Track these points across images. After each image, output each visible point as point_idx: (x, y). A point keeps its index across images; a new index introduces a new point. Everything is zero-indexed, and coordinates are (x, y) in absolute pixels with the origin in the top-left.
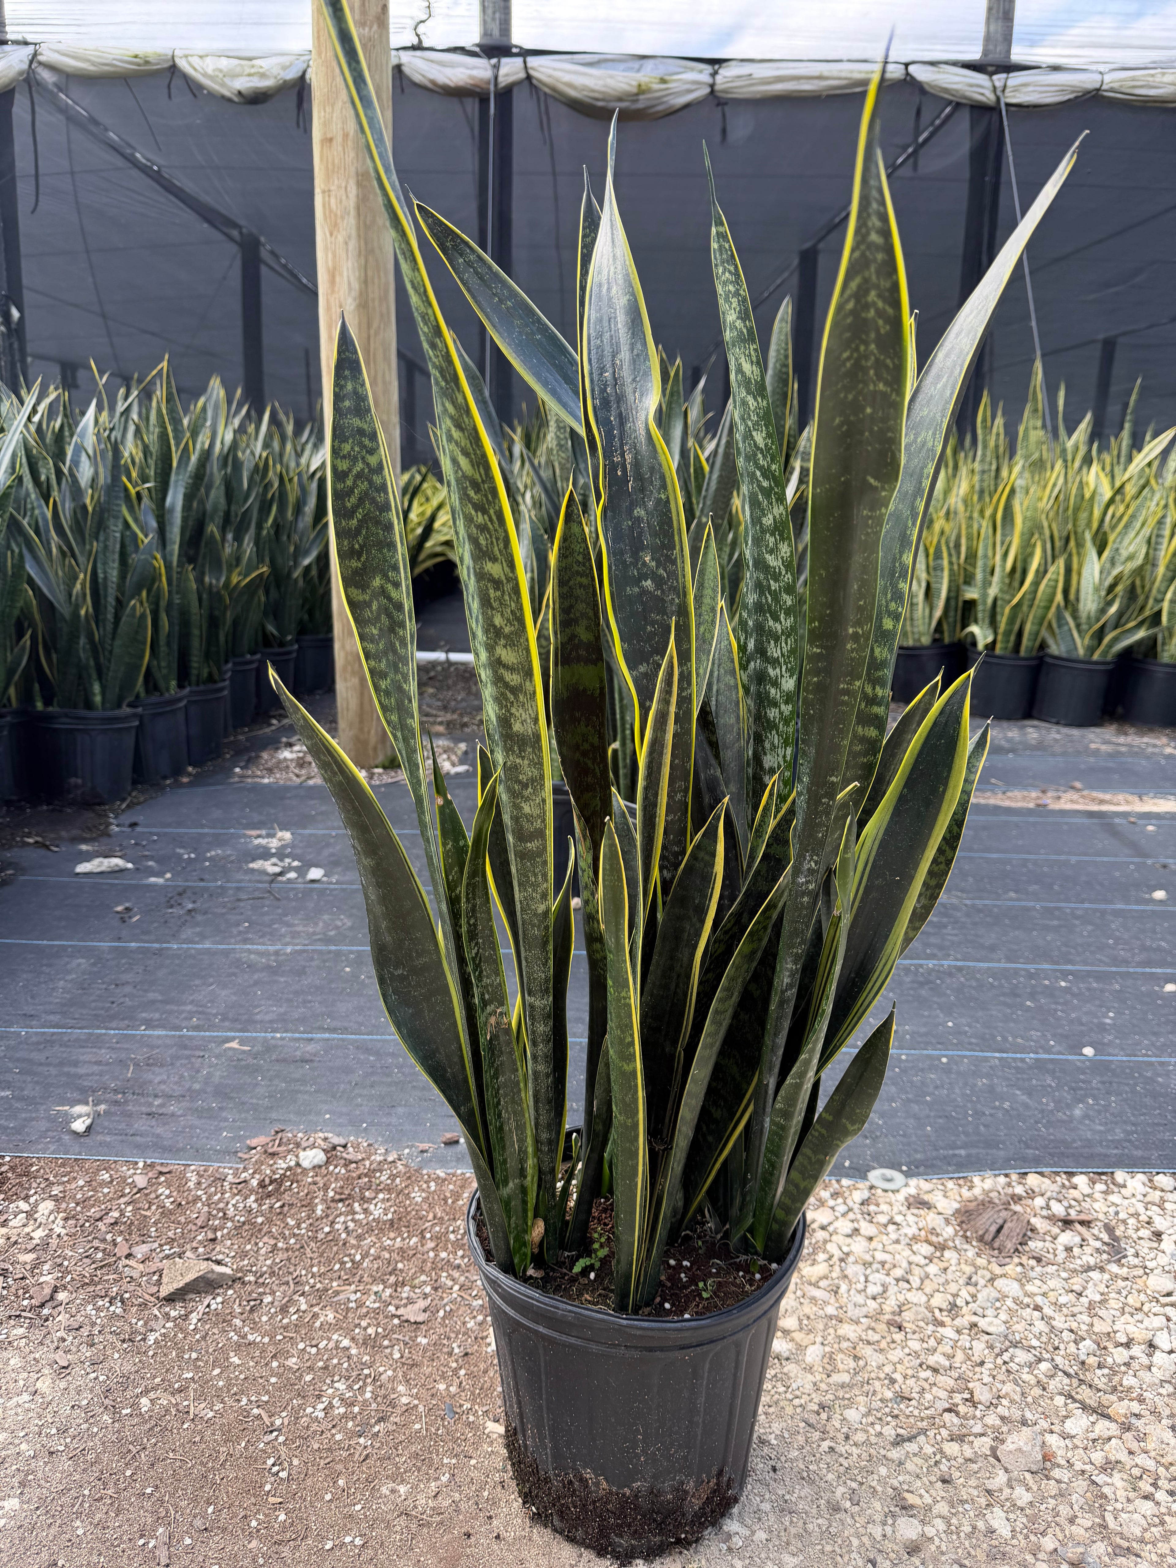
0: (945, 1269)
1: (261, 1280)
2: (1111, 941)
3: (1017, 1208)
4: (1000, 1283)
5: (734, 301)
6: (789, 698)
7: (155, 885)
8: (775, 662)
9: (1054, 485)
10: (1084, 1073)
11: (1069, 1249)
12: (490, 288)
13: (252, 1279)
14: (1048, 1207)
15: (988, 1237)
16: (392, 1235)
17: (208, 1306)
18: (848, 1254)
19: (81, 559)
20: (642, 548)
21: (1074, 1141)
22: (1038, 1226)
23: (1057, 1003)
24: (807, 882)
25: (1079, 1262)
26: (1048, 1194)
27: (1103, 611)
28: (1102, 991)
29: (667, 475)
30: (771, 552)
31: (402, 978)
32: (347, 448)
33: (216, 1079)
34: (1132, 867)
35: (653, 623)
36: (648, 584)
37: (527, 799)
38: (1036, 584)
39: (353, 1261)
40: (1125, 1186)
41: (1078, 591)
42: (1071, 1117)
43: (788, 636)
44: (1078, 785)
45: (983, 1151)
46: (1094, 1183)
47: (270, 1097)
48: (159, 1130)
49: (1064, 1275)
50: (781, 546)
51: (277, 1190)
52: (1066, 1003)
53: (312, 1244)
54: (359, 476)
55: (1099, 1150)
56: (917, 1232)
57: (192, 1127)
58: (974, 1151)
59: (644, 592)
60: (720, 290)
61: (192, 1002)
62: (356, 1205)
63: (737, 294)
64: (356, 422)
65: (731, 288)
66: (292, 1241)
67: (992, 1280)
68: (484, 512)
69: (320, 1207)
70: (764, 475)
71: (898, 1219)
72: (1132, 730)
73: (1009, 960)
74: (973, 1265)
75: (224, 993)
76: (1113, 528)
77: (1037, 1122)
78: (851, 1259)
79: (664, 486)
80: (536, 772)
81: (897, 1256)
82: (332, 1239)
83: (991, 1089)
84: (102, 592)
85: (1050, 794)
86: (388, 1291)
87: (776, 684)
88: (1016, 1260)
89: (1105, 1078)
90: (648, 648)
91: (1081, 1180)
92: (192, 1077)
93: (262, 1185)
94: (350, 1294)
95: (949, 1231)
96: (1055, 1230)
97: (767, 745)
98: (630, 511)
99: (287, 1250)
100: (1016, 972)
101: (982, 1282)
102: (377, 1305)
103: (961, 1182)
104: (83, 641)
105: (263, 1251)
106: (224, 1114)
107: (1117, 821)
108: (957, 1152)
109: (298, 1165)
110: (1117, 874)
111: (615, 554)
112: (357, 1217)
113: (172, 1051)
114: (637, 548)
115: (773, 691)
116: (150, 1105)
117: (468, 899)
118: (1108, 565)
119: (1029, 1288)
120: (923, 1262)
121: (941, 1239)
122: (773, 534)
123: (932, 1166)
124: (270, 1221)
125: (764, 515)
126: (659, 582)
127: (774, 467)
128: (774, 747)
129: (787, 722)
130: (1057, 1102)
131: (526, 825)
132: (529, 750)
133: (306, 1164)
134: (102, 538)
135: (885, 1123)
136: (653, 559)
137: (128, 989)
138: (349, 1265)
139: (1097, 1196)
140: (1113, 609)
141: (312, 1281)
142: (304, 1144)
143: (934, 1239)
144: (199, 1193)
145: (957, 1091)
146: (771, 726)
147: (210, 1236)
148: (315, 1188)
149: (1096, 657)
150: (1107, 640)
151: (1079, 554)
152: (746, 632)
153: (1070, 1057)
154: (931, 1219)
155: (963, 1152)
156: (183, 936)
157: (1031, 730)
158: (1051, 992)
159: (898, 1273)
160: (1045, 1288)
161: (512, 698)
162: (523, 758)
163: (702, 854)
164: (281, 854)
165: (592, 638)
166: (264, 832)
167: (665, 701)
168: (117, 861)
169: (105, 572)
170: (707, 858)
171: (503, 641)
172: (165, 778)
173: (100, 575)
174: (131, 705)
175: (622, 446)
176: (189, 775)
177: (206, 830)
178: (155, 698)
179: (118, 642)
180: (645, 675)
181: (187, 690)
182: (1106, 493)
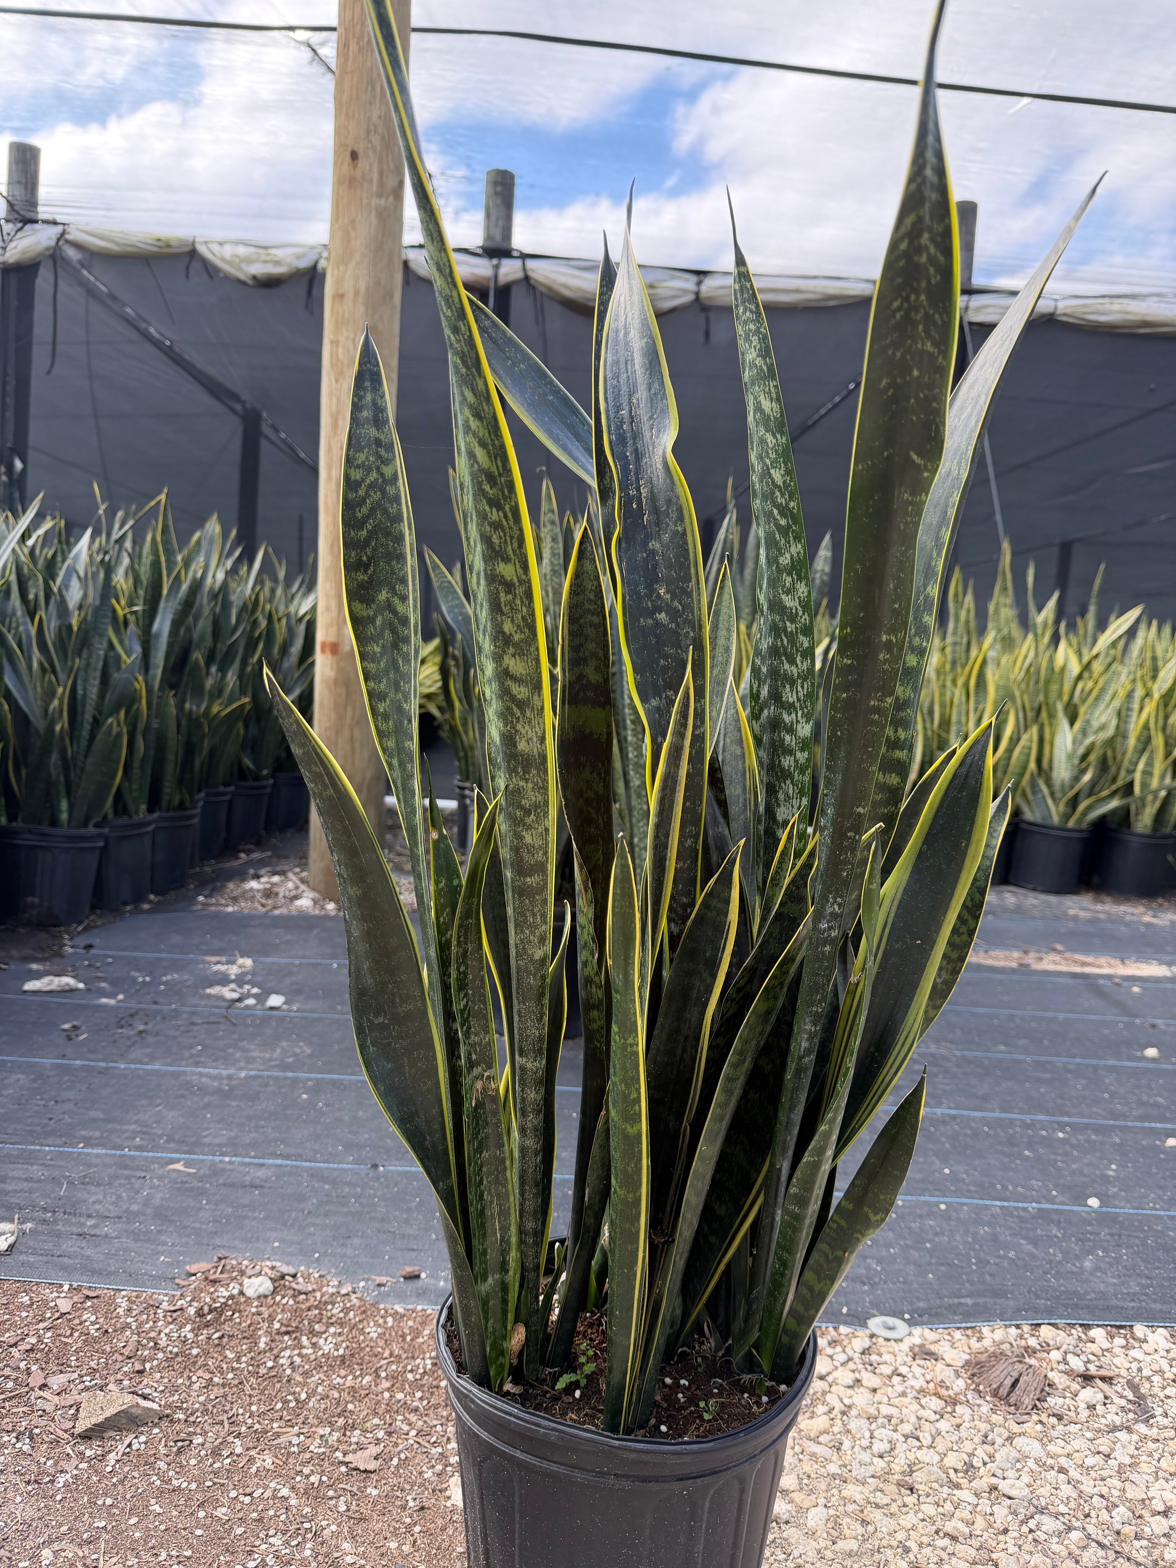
0: (958, 1426)
1: (192, 1419)
2: (1106, 1095)
3: (1032, 1361)
4: (1018, 1441)
5: (755, 340)
6: (805, 745)
7: (106, 1006)
8: (791, 707)
9: (1026, 657)
10: (1090, 1224)
11: (1092, 1407)
12: (504, 352)
13: (182, 1417)
14: (1065, 1361)
15: (1003, 1391)
16: (343, 1373)
17: (130, 1445)
18: (850, 1407)
19: (62, 676)
20: (656, 580)
21: (1087, 1293)
22: (1056, 1381)
23: (1056, 1154)
24: (830, 928)
25: (1103, 1421)
26: (1065, 1347)
27: (1076, 779)
28: (1102, 1143)
29: (685, 507)
30: (788, 592)
31: (382, 1027)
32: (361, 457)
33: (157, 1201)
34: (1121, 1025)
35: (666, 657)
36: (662, 616)
37: (529, 828)
38: (1010, 750)
39: (297, 1401)
40: (1145, 1341)
41: (1051, 761)
42: (1081, 1268)
43: (805, 679)
44: (1059, 947)
45: (991, 1301)
46: (1112, 1337)
47: (215, 1221)
48: (89, 1252)
49: (1089, 1435)
50: (798, 586)
51: (216, 1320)
52: (1065, 1154)
53: (253, 1380)
54: (372, 486)
55: (1114, 1302)
56: (925, 1385)
57: (126, 1250)
58: (981, 1300)
59: (658, 624)
60: (740, 330)
61: (136, 1122)
62: (304, 1338)
63: (757, 331)
64: (373, 432)
65: (752, 327)
66: (230, 1376)
67: (1010, 1439)
68: (499, 506)
69: (263, 1340)
70: (782, 514)
71: (903, 1370)
72: (1108, 899)
73: (1003, 1110)
74: (989, 1422)
75: (171, 1114)
76: (1084, 701)
77: (1045, 1273)
78: (854, 1412)
79: (681, 518)
80: (540, 798)
81: (904, 1410)
82: (275, 1376)
83: (994, 1238)
84: (79, 709)
85: (1032, 955)
86: (336, 1435)
87: (791, 730)
88: (1035, 1418)
89: (1114, 1231)
90: (661, 682)
91: (1098, 1333)
92: (130, 1198)
93: (200, 1313)
94: (292, 1437)
95: (960, 1384)
96: (1075, 1386)
97: (781, 796)
98: (645, 545)
99: (223, 1385)
100: (1011, 1123)
101: (999, 1441)
102: (322, 1450)
103: (969, 1332)
104: (55, 756)
105: (196, 1387)
106: (163, 1238)
107: (1101, 982)
108: (963, 1300)
109: (242, 1293)
110: (1106, 1032)
111: (629, 585)
112: (304, 1351)
113: (112, 1171)
114: (652, 580)
115: (788, 738)
116: (83, 1225)
117: (459, 942)
118: (1080, 736)
119: (1051, 1448)
120: (933, 1417)
121: (951, 1392)
122: (790, 574)
123: (937, 1315)
124: (206, 1353)
125: (781, 555)
126: (674, 614)
127: (792, 504)
128: (788, 798)
129: (802, 772)
130: (1065, 1253)
131: (526, 857)
132: (534, 772)
133: (250, 1292)
134: (85, 655)
135: (883, 1269)
136: (667, 591)
137: (69, 1106)
138: (292, 1404)
139: (1117, 1350)
140: (1087, 777)
141: (249, 1421)
142: (249, 1272)
143: (943, 1392)
144: (129, 1320)
145: (958, 1238)
146: (786, 775)
147: (138, 1367)
148: (259, 1318)
149: (1071, 824)
150: (1082, 807)
151: (1051, 725)
152: (759, 680)
153: (1075, 1208)
154: (941, 1371)
155: (969, 1301)
156: (132, 1056)
157: (1008, 895)
158: (1049, 1142)
159: (907, 1428)
160: (1069, 1449)
161: (518, 713)
162: (527, 781)
163: (714, 903)
164: (240, 981)
165: (601, 680)
166: (224, 959)
167: (680, 734)
168: (68, 981)
169: (85, 689)
170: (720, 906)
171: (511, 650)
172: (125, 904)
173: (80, 692)
174: (96, 826)
175: (638, 480)
176: (151, 902)
177: (163, 955)
178: (123, 821)
179: (91, 760)
180: (658, 709)
181: (157, 815)
182: (1075, 668)
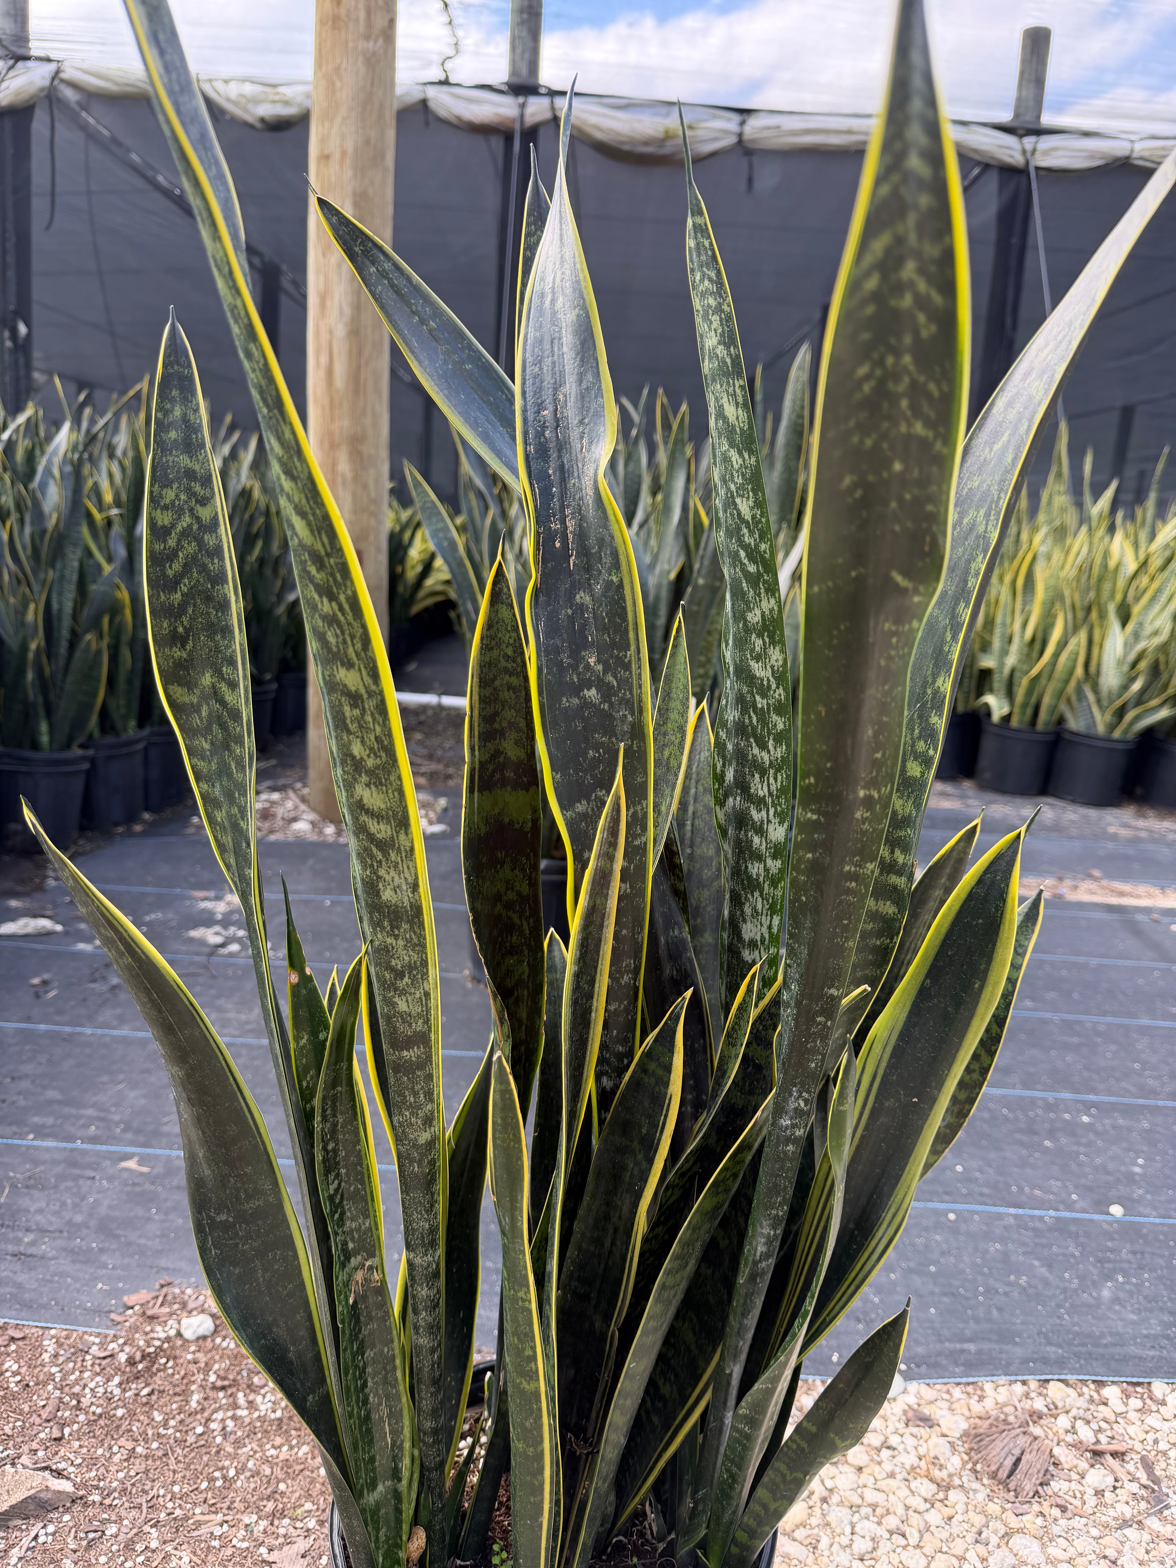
0: (950, 1518)
1: (107, 1502)
2: (1137, 1066)
3: (1036, 1430)
4: (1017, 1541)
5: (716, 319)
6: (777, 851)
7: (80, 954)
8: (760, 802)
9: (1078, 554)
10: (1112, 1239)
11: (1099, 1493)
13: (97, 1498)
14: (1073, 1430)
15: (1003, 1474)
16: (278, 1441)
17: (36, 1538)
18: (831, 1491)
19: (36, 588)
20: (585, 645)
21: (1103, 1335)
22: (1062, 1459)
23: (1079, 1144)
24: (793, 1126)
25: (1111, 1512)
26: (1074, 1412)
27: (1125, 687)
28: (1129, 1129)
29: (621, 551)
30: (758, 658)
31: (226, 1226)
32: (169, 495)
33: (103, 1210)
34: (1157, 974)
35: (597, 747)
36: (592, 694)
37: (403, 993)
38: (1056, 655)
39: (224, 1477)
40: (1164, 1403)
41: (1099, 665)
42: (1098, 1299)
43: (778, 770)
44: (1097, 873)
45: (996, 1347)
46: (1128, 1397)
47: (163, 1236)
48: (22, 1278)
49: (1094, 1532)
50: (770, 652)
51: (148, 1369)
52: (1089, 1144)
53: (179, 1451)
54: (185, 534)
55: (1133, 1350)
56: (916, 1461)
57: (62, 1275)
58: (986, 1346)
59: (586, 704)
60: (696, 303)
61: (94, 1105)
62: (240, 1395)
63: (720, 309)
64: (184, 460)
65: (712, 302)
66: (155, 1445)
67: (1007, 1536)
68: (332, 598)
69: (196, 1397)
70: (750, 557)
71: (894, 1440)
72: (1151, 813)
73: (1026, 1086)
74: (984, 1512)
75: (133, 1094)
76: (1137, 599)
77: (1059, 1306)
78: (835, 1499)
79: (616, 565)
80: (415, 957)
81: (892, 1498)
82: (203, 1445)
83: (1005, 1257)
84: (55, 624)
85: (1068, 882)
86: (263, 1525)
87: (760, 831)
88: (1036, 1507)
89: (1137, 1247)
90: (589, 780)
91: (1112, 1392)
92: (75, 1205)
93: (131, 1361)
94: (214, 1525)
95: (955, 1462)
96: (1083, 1465)
97: (748, 910)
98: (571, 596)
99: (147, 1457)
100: (1033, 1101)
101: (994, 1540)
102: (245, 1545)
103: (970, 1389)
104: (31, 675)
105: (116, 1459)
106: (104, 1258)
107: (1140, 917)
108: (966, 1346)
109: (179, 1334)
110: (1140, 981)
111: (547, 652)
112: (239, 1412)
113: (58, 1169)
114: (579, 644)
115: (756, 840)
116: (19, 1241)
117: (324, 1118)
118: (1132, 640)
119: (1052, 1550)
120: (923, 1506)
121: (944, 1474)
122: (760, 635)
123: (935, 1365)
124: (132, 1414)
125: (750, 610)
126: (607, 692)
127: (763, 545)
128: (756, 913)
129: (774, 883)
130: (1082, 1278)
131: (401, 1027)
132: (405, 926)
133: (188, 1334)
134: (58, 567)
135: (881, 1301)
136: (599, 661)
137: (24, 1084)
138: (219, 1483)
139: (1133, 1416)
140: (1137, 686)
141: (170, 1505)
142: (191, 1305)
143: (937, 1474)
144: (54, 1370)
145: (966, 1258)
146: (753, 885)
147: (56, 1433)
148: (193, 1368)
149: (1117, 734)
150: (1129, 716)
151: (1102, 626)
152: (724, 758)
153: (1096, 1217)
154: (934, 1443)
155: (972, 1347)
156: (101, 1019)
157: (1045, 809)
158: (1073, 1129)
159: (892, 1522)
160: (1072, 1552)
161: (379, 856)
162: (396, 937)
163: (652, 1066)
164: (226, 922)
165: (523, 756)
166: (212, 894)
167: (608, 856)
168: (45, 923)
169: (60, 603)
170: (660, 1072)
171: (364, 778)
172: (117, 824)
173: (55, 606)
174: (82, 746)
175: (562, 508)
176: (145, 822)
177: (149, 889)
178: (110, 739)
179: (70, 679)
180: (584, 816)
181: (146, 732)
182: (1131, 566)
